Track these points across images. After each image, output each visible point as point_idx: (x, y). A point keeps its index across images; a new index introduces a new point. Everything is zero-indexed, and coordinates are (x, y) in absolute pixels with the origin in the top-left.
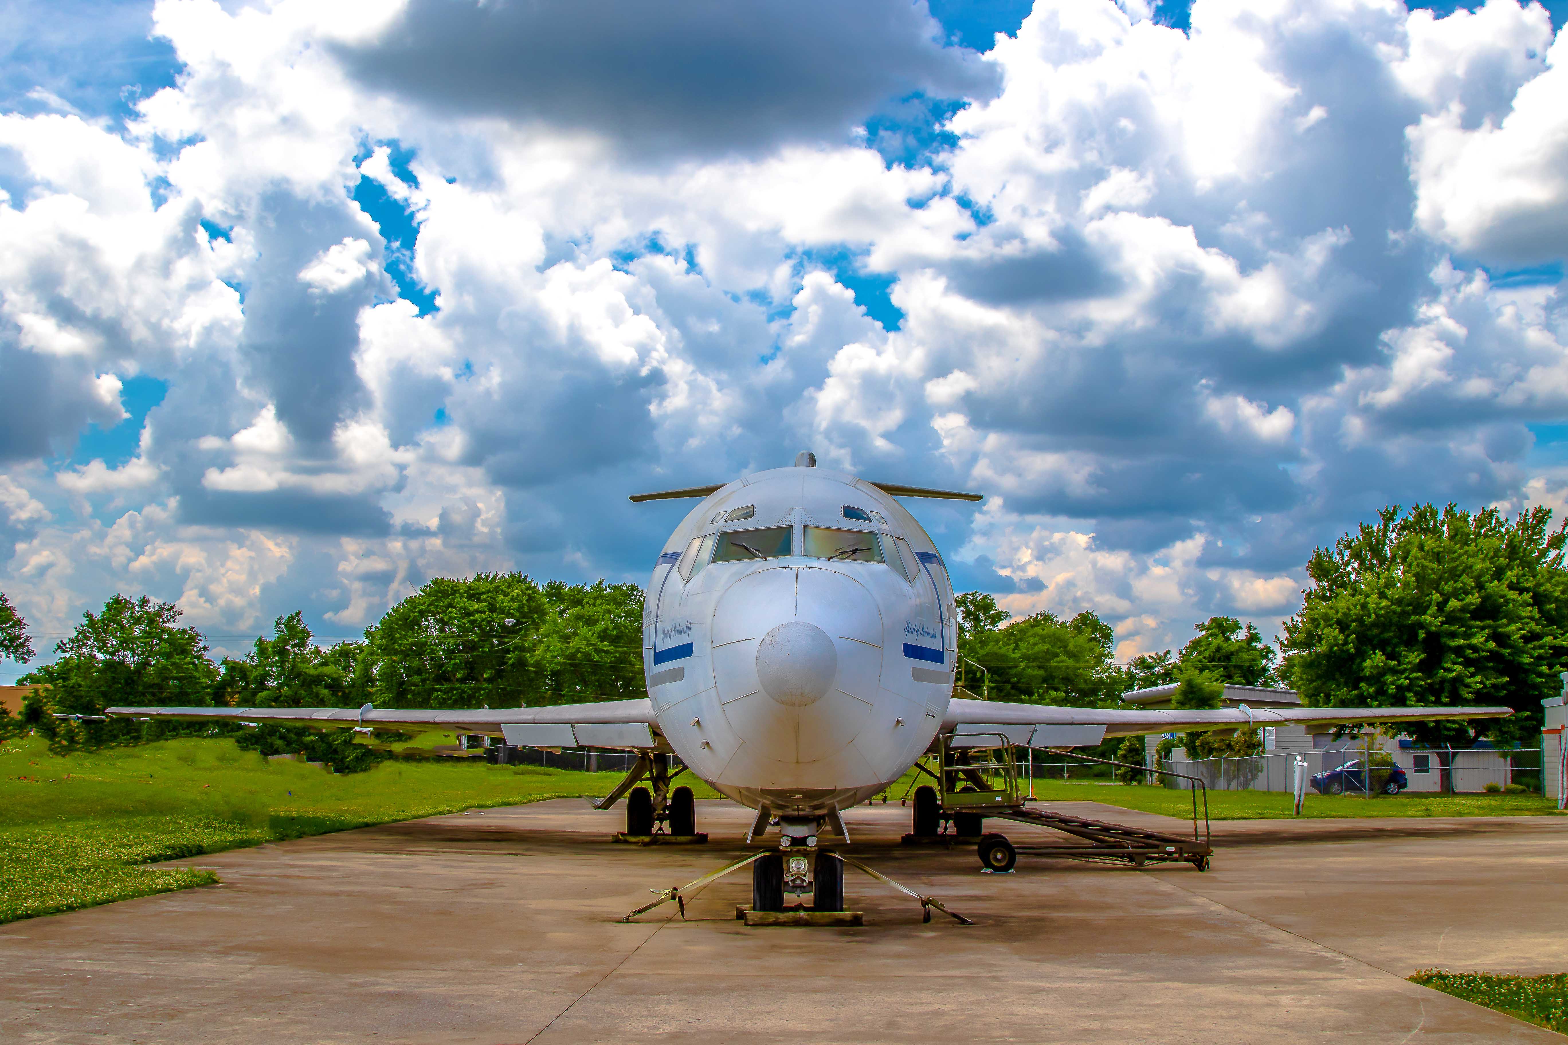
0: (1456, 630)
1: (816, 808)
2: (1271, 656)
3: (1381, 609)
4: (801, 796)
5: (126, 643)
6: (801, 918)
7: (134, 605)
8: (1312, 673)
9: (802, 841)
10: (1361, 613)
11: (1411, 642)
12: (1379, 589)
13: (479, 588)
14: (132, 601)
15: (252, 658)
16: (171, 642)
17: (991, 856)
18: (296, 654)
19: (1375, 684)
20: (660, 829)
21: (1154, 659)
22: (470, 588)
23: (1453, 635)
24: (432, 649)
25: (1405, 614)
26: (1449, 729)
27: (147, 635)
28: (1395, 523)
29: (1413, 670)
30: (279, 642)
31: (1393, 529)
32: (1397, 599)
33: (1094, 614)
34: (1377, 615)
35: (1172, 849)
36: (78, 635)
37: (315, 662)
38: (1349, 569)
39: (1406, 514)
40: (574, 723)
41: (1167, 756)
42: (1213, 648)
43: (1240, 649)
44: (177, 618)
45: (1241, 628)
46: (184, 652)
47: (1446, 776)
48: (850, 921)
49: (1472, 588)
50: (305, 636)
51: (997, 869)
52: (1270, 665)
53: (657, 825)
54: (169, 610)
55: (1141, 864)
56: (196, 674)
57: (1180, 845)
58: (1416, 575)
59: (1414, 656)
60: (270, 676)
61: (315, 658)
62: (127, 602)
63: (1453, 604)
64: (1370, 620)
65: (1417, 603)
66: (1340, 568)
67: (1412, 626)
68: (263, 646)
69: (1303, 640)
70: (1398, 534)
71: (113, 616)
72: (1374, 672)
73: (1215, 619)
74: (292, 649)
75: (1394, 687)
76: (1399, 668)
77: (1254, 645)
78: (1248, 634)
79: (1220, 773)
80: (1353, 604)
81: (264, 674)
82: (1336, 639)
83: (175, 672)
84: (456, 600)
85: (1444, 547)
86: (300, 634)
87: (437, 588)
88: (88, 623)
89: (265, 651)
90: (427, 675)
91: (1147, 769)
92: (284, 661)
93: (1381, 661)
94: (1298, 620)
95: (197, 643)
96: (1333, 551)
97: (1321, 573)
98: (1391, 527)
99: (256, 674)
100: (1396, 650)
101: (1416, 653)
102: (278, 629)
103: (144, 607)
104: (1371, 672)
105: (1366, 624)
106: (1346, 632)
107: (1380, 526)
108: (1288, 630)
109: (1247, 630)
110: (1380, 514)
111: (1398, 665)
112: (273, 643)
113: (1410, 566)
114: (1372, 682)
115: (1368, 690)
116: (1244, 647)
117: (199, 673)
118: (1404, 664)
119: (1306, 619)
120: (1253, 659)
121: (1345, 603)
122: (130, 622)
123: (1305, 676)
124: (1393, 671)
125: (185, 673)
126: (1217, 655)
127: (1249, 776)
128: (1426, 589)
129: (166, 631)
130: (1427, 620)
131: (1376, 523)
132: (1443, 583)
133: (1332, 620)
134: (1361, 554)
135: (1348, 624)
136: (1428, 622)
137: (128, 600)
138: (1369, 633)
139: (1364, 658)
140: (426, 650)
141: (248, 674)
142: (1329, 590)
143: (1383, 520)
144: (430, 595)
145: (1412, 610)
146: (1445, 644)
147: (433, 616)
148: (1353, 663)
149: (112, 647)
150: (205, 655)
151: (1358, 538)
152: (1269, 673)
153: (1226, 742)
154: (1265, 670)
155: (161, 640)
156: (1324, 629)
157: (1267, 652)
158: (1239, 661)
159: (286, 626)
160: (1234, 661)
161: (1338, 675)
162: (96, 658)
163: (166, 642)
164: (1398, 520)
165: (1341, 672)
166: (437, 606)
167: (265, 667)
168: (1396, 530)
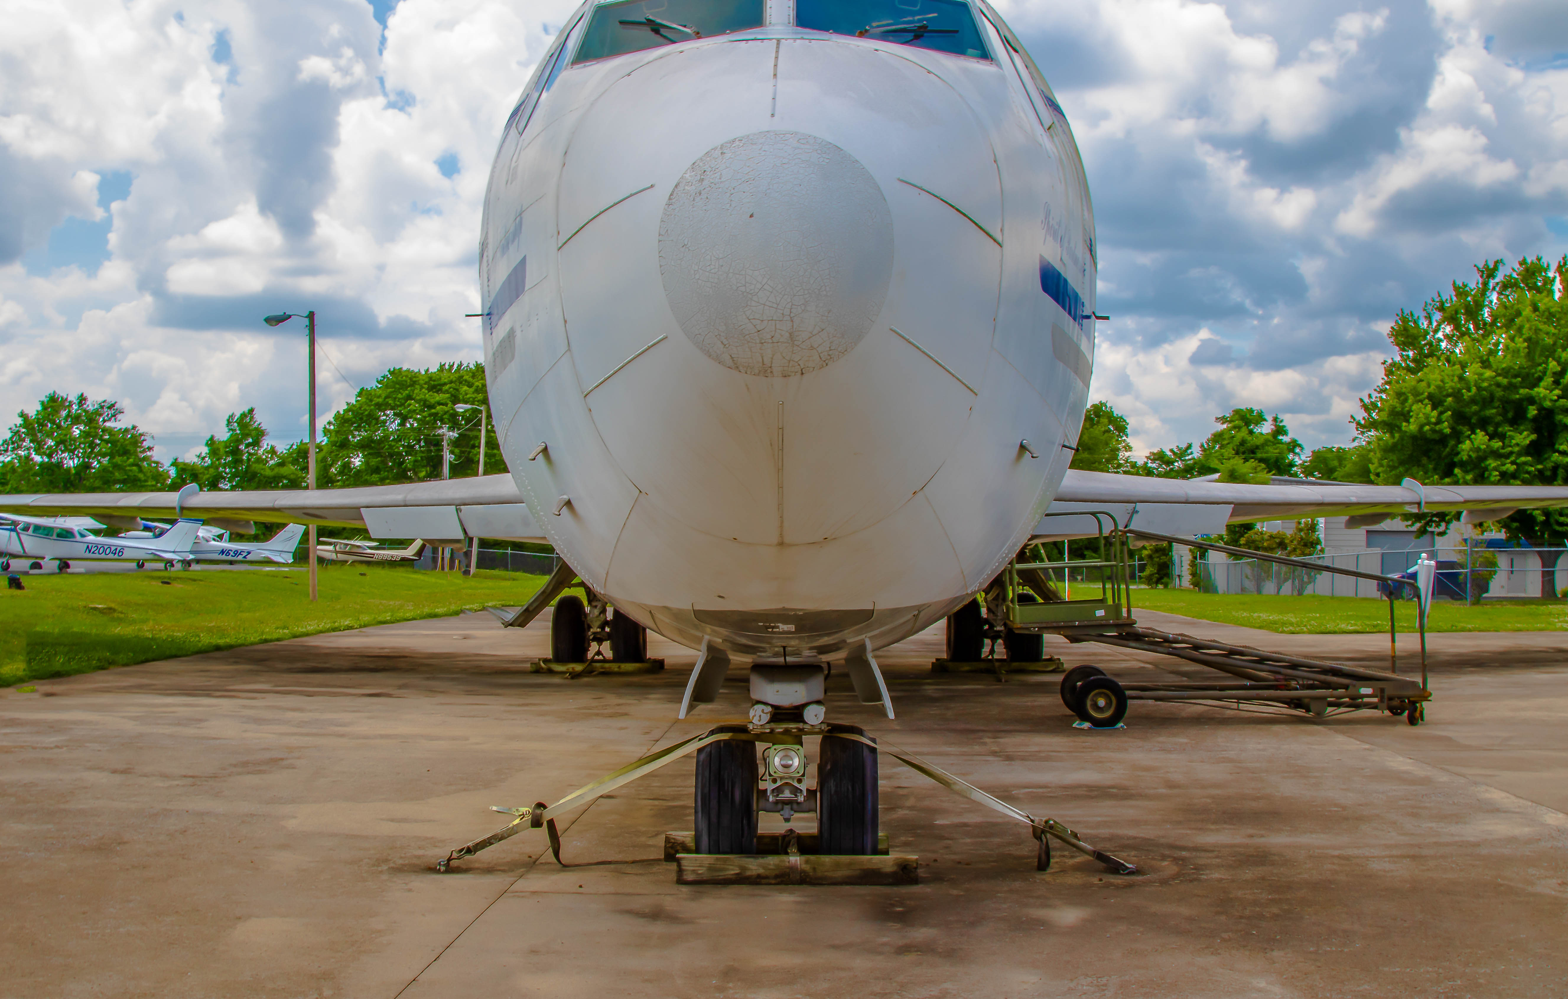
1: (824, 650)
2: (1297, 450)
3: (1483, 380)
4: (792, 628)
5: (65, 443)
6: (793, 868)
7: (71, 402)
8: (1394, 458)
9: (795, 713)
10: (1458, 386)
11: (1517, 417)
12: (1481, 357)
13: (440, 379)
14: (69, 399)
15: (204, 458)
16: (113, 442)
17: (1089, 703)
18: (250, 454)
19: (1471, 470)
20: (599, 653)
21: (1174, 452)
22: (431, 379)
24: (391, 447)
25: (1512, 387)
26: (1562, 524)
27: (86, 434)
28: (1497, 280)
29: (1519, 454)
30: (231, 442)
31: (1494, 289)
32: (1503, 369)
33: (1108, 405)
34: (1479, 389)
35: (1369, 691)
36: (12, 437)
37: (272, 462)
38: (1440, 335)
39: (1510, 268)
40: (459, 505)
41: (1203, 556)
42: (1237, 440)
43: (1266, 443)
44: (119, 417)
45: (1265, 420)
46: (126, 453)
47: (1548, 579)
48: (893, 874)
50: (260, 433)
51: (1098, 724)
52: (1296, 459)
53: (594, 647)
54: (110, 408)
55: (1319, 714)
56: (141, 476)
57: (1380, 684)
58: (1528, 340)
59: (1522, 436)
60: (224, 478)
61: (272, 458)
62: (64, 399)
64: (1469, 394)
65: (1528, 375)
66: (1428, 334)
67: (1521, 400)
68: (215, 446)
69: (1385, 419)
70: (1499, 294)
71: (49, 415)
72: (1473, 455)
73: (1237, 412)
74: (246, 448)
75: (1497, 473)
76: (1503, 451)
77: (1280, 437)
78: (1273, 427)
79: (1269, 576)
80: (1447, 375)
81: (216, 475)
82: (1427, 417)
83: (117, 474)
84: (416, 391)
85: (1562, 307)
86: (254, 433)
87: (395, 380)
88: (22, 422)
89: (217, 452)
90: (386, 473)
91: (1176, 571)
92: (237, 462)
93: (1482, 442)
94: (1378, 395)
95: (142, 443)
96: (1419, 314)
97: (1406, 340)
98: (1491, 285)
99: (208, 476)
100: (1500, 429)
101: (1525, 433)
102: (230, 427)
103: (83, 405)
104: (1470, 456)
105: (1464, 399)
106: (1440, 409)
107: (1477, 283)
108: (1365, 407)
109: (1271, 423)
110: (1478, 269)
111: (1503, 448)
112: (226, 442)
113: (1520, 330)
114: (1469, 468)
115: (1464, 478)
116: (1270, 441)
117: (145, 475)
118: (1510, 446)
119: (1388, 395)
120: (1279, 453)
121: (1439, 374)
122: (67, 421)
123: (1385, 462)
124: (1496, 454)
125: (128, 476)
126: (1242, 449)
127: (1305, 579)
128: (1540, 355)
129: (107, 430)
130: (1539, 393)
131: (1473, 282)
132: (1560, 350)
133: (1422, 394)
134: (1454, 316)
135: (1443, 398)
136: (1541, 395)
137: (65, 397)
138: (1467, 410)
139: (1461, 440)
140: (384, 447)
141: (200, 476)
142: (1414, 360)
143: (1481, 277)
144: (387, 387)
145: (1521, 383)
146: (1560, 421)
147: (392, 409)
148: (1445, 446)
149: (49, 448)
150: (152, 456)
151: (1451, 299)
152: (1295, 469)
153: (1277, 540)
154: (1291, 465)
155: (102, 440)
156: (1412, 405)
157: (1293, 446)
158: (1264, 456)
159: (239, 424)
160: (1259, 455)
161: (1424, 460)
162: (33, 460)
163: (107, 442)
164: (1499, 277)
165: (1429, 457)
166: (395, 398)
167: (217, 468)
168: (1497, 289)
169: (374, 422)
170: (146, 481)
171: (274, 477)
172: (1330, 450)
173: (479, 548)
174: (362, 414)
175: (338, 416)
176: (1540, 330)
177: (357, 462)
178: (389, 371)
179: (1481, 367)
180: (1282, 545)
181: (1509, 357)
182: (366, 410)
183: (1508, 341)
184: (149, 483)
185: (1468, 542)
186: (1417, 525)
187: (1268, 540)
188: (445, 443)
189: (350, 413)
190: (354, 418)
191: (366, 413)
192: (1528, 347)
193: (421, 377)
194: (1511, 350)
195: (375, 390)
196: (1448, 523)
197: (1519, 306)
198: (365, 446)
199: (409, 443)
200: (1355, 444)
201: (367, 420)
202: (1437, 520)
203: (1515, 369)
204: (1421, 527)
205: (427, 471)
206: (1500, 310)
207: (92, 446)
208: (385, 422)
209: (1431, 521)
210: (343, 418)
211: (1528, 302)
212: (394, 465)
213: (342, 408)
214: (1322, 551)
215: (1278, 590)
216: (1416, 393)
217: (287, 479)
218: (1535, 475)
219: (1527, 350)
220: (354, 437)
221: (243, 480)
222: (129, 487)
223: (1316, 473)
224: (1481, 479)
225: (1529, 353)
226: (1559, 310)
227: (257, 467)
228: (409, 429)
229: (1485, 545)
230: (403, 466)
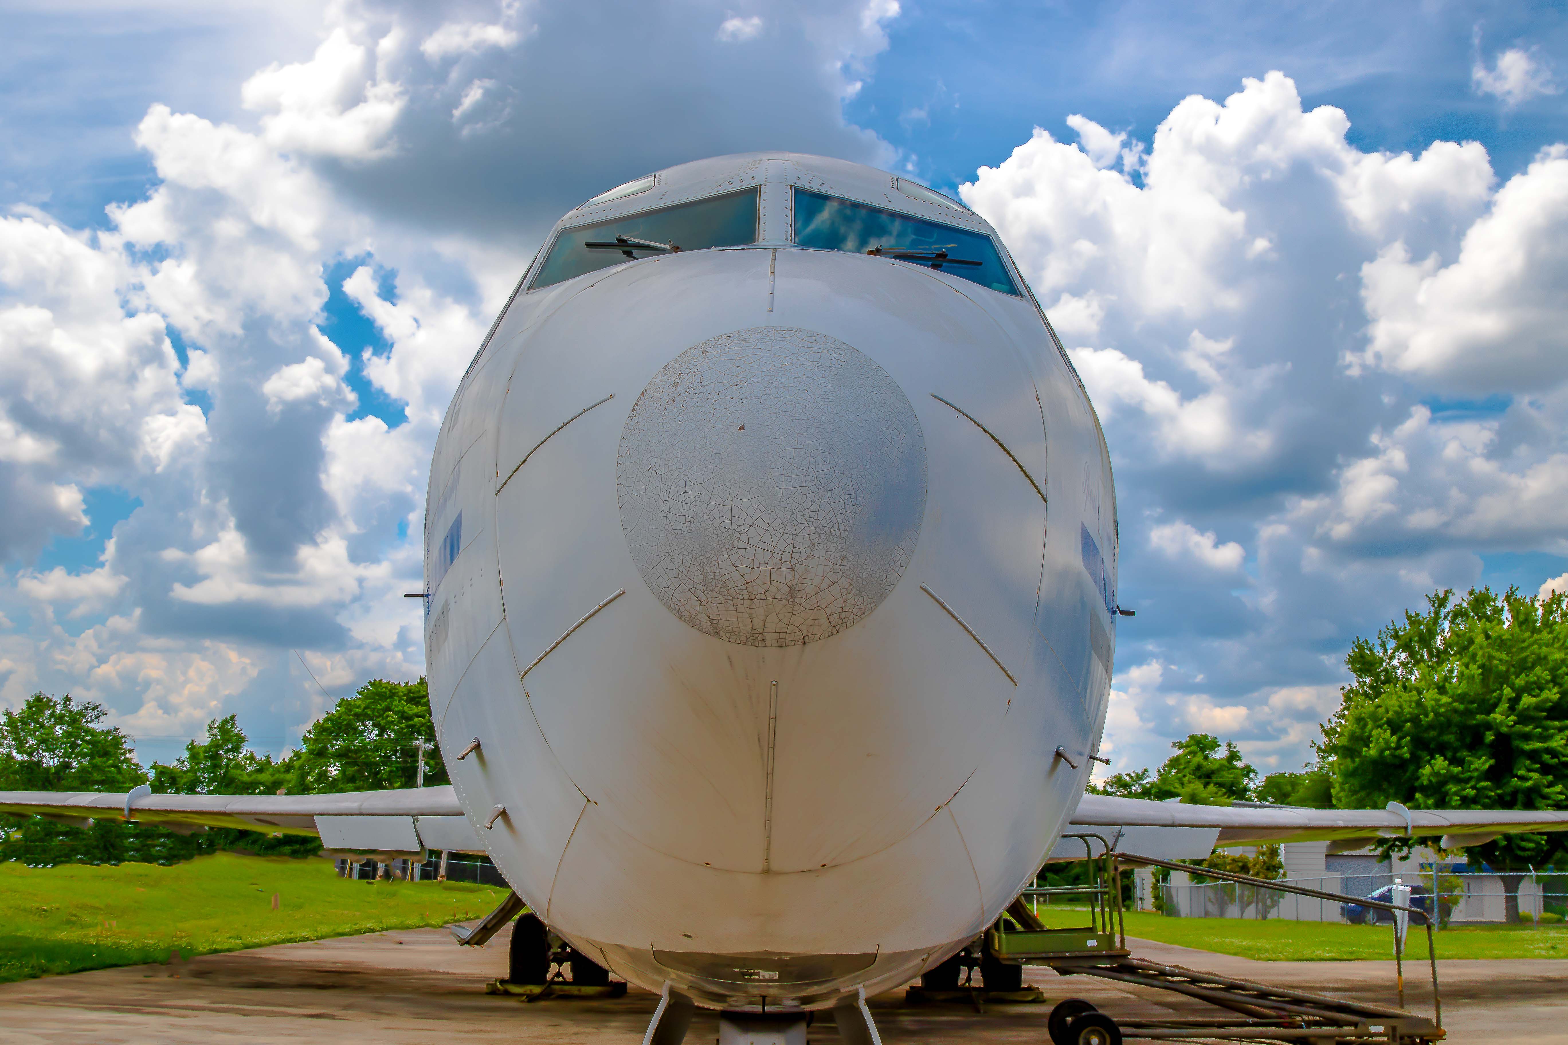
0: (1530, 732)
2: (1252, 775)
3: (1440, 707)
5: (48, 743)
7: (56, 703)
10: (1416, 711)
11: (1475, 743)
12: (1436, 685)
13: (419, 691)
14: (54, 700)
15: (183, 762)
16: (95, 744)
18: (229, 759)
19: (1432, 795)
20: (558, 975)
21: (1132, 777)
22: (410, 691)
23: (1527, 737)
24: (367, 756)
25: (1468, 713)
26: (1524, 849)
27: (68, 734)
28: (1447, 609)
29: (1479, 779)
30: (211, 747)
31: (1445, 618)
32: (1459, 695)
34: (1437, 714)
37: (250, 769)
38: (1395, 662)
39: (1459, 599)
40: (415, 816)
41: (1165, 879)
42: (1193, 766)
43: (1221, 768)
44: (102, 718)
45: (1219, 746)
46: (106, 754)
47: (1512, 904)
49: (1547, 682)
50: (240, 740)
52: (1251, 784)
53: (555, 966)
54: (93, 709)
56: (119, 777)
58: (1482, 667)
59: (1481, 762)
60: (202, 782)
61: (250, 765)
62: (49, 700)
63: (1527, 700)
64: (1427, 719)
65: (1483, 700)
66: (1384, 661)
67: (1478, 726)
68: (195, 750)
69: (1346, 744)
70: (1452, 622)
71: (33, 714)
72: (1434, 780)
73: (1192, 737)
74: (225, 753)
75: (1458, 798)
76: (1463, 776)
77: (1234, 763)
78: (1227, 752)
79: (1232, 900)
80: (1405, 701)
81: (194, 780)
82: (1387, 742)
83: (95, 775)
84: (394, 703)
85: (1512, 635)
86: (234, 739)
87: (374, 690)
88: (6, 721)
89: (197, 756)
90: (361, 783)
91: (1138, 894)
92: (216, 766)
93: (1442, 767)
94: (1337, 720)
95: (122, 745)
96: (1375, 642)
97: (1363, 667)
98: (1442, 614)
99: (185, 780)
100: (1459, 755)
101: (1484, 758)
102: (211, 733)
103: (67, 705)
104: (1430, 781)
105: (1422, 725)
106: (1399, 734)
107: (1430, 612)
108: (1326, 733)
109: (1226, 748)
110: (1429, 599)
111: (1462, 773)
112: (206, 747)
113: (1474, 657)
114: (1429, 793)
115: (1425, 802)
116: (1225, 766)
117: (123, 777)
118: (1469, 771)
119: (1347, 720)
120: (1234, 778)
121: (1397, 700)
122: (50, 721)
123: (1346, 786)
124: (1457, 780)
125: (106, 777)
126: (1198, 774)
127: (1269, 902)
128: (1494, 683)
129: (89, 731)
130: (1496, 719)
131: (1425, 610)
132: (1513, 677)
133: (1382, 719)
134: (1409, 644)
135: (1401, 724)
136: (1498, 721)
137: (50, 697)
138: (1426, 735)
139: (1421, 765)
140: (361, 756)
141: (178, 779)
142: (1371, 687)
143: (1433, 606)
144: (366, 697)
145: (1477, 708)
146: (1517, 747)
147: (370, 720)
148: (1405, 772)
149: (30, 747)
150: (131, 758)
151: (1405, 627)
152: (1249, 793)
153: (1240, 864)
154: (1246, 790)
155: (83, 740)
156: (1372, 730)
157: (1248, 771)
158: (1220, 780)
159: (220, 729)
160: (1215, 780)
161: (1385, 785)
162: (13, 758)
163: (88, 742)
164: (1450, 606)
165: (1389, 782)
166: (374, 709)
167: (196, 773)
168: (1449, 618)
169: (352, 732)
170: (124, 783)
171: (251, 783)
172: (1283, 775)
173: (448, 859)
174: (341, 723)
175: (317, 725)
176: (1494, 657)
177: (334, 771)
178: (370, 682)
179: (1438, 693)
180: (1245, 868)
181: (1464, 682)
182: (344, 720)
183: (1463, 667)
184: (127, 785)
185: (1434, 867)
186: (1380, 850)
187: (1230, 864)
188: (420, 754)
189: (330, 723)
190: (333, 727)
191: (345, 723)
192: (1482, 674)
193: (400, 689)
194: (1466, 676)
195: (355, 701)
196: (1410, 847)
197: (1471, 634)
198: (341, 755)
199: (385, 753)
200: (1308, 769)
201: (345, 730)
202: (1400, 844)
203: (1470, 696)
204: (1383, 852)
205: (401, 782)
206: (1452, 638)
207: (74, 746)
208: (362, 732)
209: (1394, 845)
210: (322, 727)
211: (1480, 630)
212: (369, 775)
213: (322, 717)
214: (1284, 875)
215: (1242, 914)
216: (1375, 718)
217: (263, 785)
218: (1495, 799)
219: (1481, 677)
220: (332, 746)
221: (220, 784)
222: (106, 788)
223: (1270, 798)
224: (1442, 803)
225: (1483, 679)
226: (1510, 637)
227: (234, 772)
228: (386, 740)
229: (1450, 870)
230: (378, 776)
